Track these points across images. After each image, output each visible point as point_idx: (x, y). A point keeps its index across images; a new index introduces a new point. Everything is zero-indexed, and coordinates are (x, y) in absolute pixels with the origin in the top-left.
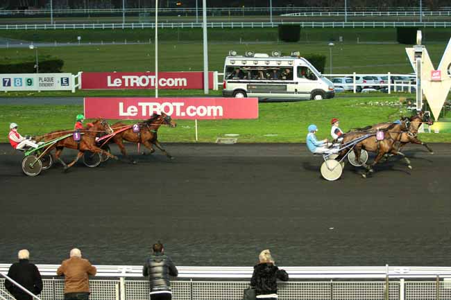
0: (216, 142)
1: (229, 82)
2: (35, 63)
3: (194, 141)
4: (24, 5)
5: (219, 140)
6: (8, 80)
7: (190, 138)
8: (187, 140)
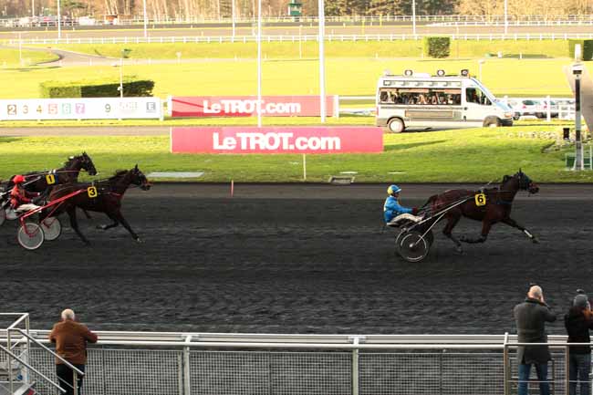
0: (329, 180)
1: (382, 108)
2: (119, 85)
3: (302, 180)
4: (113, 14)
5: (333, 179)
6: (82, 106)
7: (297, 177)
8: (294, 179)
